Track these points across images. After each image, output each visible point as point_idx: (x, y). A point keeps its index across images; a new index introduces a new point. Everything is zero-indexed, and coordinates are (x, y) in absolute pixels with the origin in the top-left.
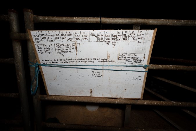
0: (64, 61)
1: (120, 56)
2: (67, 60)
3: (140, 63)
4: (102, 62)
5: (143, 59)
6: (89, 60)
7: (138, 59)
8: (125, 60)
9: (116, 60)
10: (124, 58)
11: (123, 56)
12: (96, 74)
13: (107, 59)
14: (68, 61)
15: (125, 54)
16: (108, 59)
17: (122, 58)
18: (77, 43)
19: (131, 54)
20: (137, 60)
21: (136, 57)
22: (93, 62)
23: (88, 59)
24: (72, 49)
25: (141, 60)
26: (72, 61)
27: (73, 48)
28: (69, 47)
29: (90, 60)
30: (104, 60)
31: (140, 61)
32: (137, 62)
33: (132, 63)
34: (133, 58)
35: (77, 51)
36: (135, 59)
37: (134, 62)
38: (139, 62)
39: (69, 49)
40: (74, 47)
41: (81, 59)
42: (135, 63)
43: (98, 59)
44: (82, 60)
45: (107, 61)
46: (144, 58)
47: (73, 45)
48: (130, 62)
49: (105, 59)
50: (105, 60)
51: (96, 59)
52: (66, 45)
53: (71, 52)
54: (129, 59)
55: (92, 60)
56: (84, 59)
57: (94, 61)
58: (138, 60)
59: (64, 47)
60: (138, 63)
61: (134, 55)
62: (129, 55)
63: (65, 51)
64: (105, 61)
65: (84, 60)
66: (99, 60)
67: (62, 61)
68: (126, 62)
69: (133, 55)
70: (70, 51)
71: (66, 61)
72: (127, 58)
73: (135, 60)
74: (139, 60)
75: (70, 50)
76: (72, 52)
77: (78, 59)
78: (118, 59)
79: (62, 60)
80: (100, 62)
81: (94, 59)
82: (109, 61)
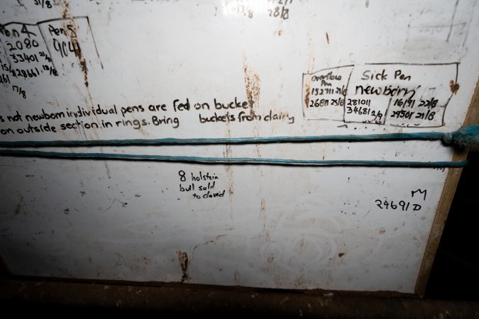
0: (34, 124)
1: (317, 84)
2: (45, 116)
3: (424, 122)
4: (221, 119)
5: (442, 95)
6: (154, 113)
7: (417, 98)
8: (342, 103)
9: (294, 104)
10: (336, 96)
11: (335, 84)
12: (196, 183)
13: (245, 104)
14: (51, 122)
15: (344, 73)
16: (252, 103)
17: (326, 96)
18: (71, 13)
19: (379, 69)
20: (410, 101)
21: (403, 84)
22: (176, 121)
23: (146, 107)
24: (56, 55)
25: (433, 103)
26: (72, 120)
27: (61, 48)
28: (39, 39)
29: (160, 114)
30: (231, 112)
31: (425, 110)
32: (409, 115)
33: (379, 118)
34: (390, 91)
35: (83, 64)
36: (401, 96)
37: (390, 113)
38: (421, 115)
39: (42, 54)
40: (61, 38)
41: (111, 111)
42: (401, 121)
43: (198, 107)
44: (119, 117)
45: (247, 112)
46: (455, 88)
47: (57, 25)
48: (369, 117)
49: (238, 105)
50: (235, 112)
51: (187, 106)
52: (19, 28)
53: (55, 72)
54: (365, 97)
55: (170, 113)
56: (128, 110)
57: (182, 115)
58: (418, 103)
59: (13, 40)
60: (414, 121)
61: (399, 74)
62: (365, 77)
63: (26, 66)
64: (236, 117)
65: (128, 116)
66: (207, 113)
67: (24, 124)
68: (349, 117)
69: (390, 71)
70: (50, 65)
71: (44, 122)
72: (351, 95)
73: (399, 103)
74: (423, 103)
75: (50, 60)
76: (59, 71)
77: (100, 111)
78: (307, 100)
79: (23, 117)
80: (211, 120)
81: (177, 104)
82: (256, 116)
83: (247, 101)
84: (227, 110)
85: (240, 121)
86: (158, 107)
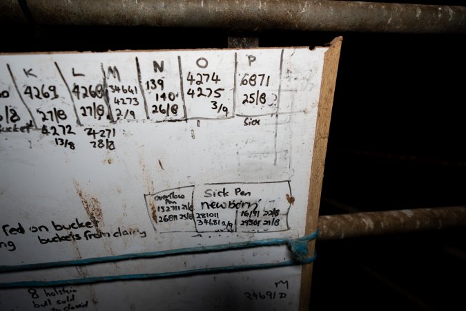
1: (162, 203)
3: (272, 228)
4: (66, 238)
5: (282, 206)
7: (260, 208)
8: (192, 217)
9: (145, 222)
10: (185, 212)
11: (180, 202)
13: (88, 224)
15: (187, 193)
16: (96, 223)
17: (173, 212)
19: (220, 188)
20: (254, 212)
21: (245, 199)
22: (12, 244)
25: (275, 212)
30: (75, 232)
31: (270, 218)
32: (257, 223)
33: (230, 228)
34: (235, 205)
36: (245, 208)
37: (239, 222)
38: (267, 222)
42: (250, 228)
43: (35, 230)
45: (93, 230)
46: (291, 200)
48: (221, 227)
49: (81, 225)
50: (81, 231)
51: (21, 230)
54: (211, 211)
57: (16, 238)
58: (262, 213)
60: (262, 227)
61: (237, 191)
62: (207, 194)
64: (82, 235)
66: (46, 235)
68: (200, 228)
69: (230, 189)
72: (198, 209)
73: (245, 214)
74: (266, 213)
78: (155, 217)
80: (54, 240)
81: (8, 228)
82: (103, 234)
83: (90, 221)
85: (87, 239)
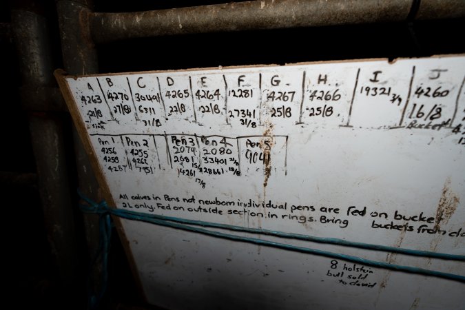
0: (203, 206)
2: (217, 202)
4: (398, 228)
6: (324, 214)
12: (346, 271)
13: (430, 220)
14: (220, 208)
16: (440, 219)
18: (272, 132)
22: (346, 222)
23: (317, 208)
24: (244, 163)
26: (241, 208)
27: (252, 158)
28: (234, 149)
29: (329, 215)
30: (411, 223)
35: (268, 172)
39: (232, 159)
40: (256, 149)
41: (281, 207)
43: (375, 215)
44: (288, 212)
45: (431, 226)
47: (253, 140)
49: (422, 219)
50: (416, 225)
51: (363, 213)
52: (219, 140)
53: (238, 173)
55: (342, 215)
56: (298, 208)
57: (354, 220)
59: (209, 148)
63: (214, 166)
64: (417, 228)
65: (296, 212)
66: (382, 221)
67: (194, 205)
70: (236, 167)
71: (213, 206)
75: (237, 164)
76: (243, 172)
77: (270, 205)
79: (197, 201)
80: (386, 227)
81: (352, 210)
82: (439, 231)
83: (435, 217)
84: (406, 222)
85: (419, 232)
86: (330, 210)
